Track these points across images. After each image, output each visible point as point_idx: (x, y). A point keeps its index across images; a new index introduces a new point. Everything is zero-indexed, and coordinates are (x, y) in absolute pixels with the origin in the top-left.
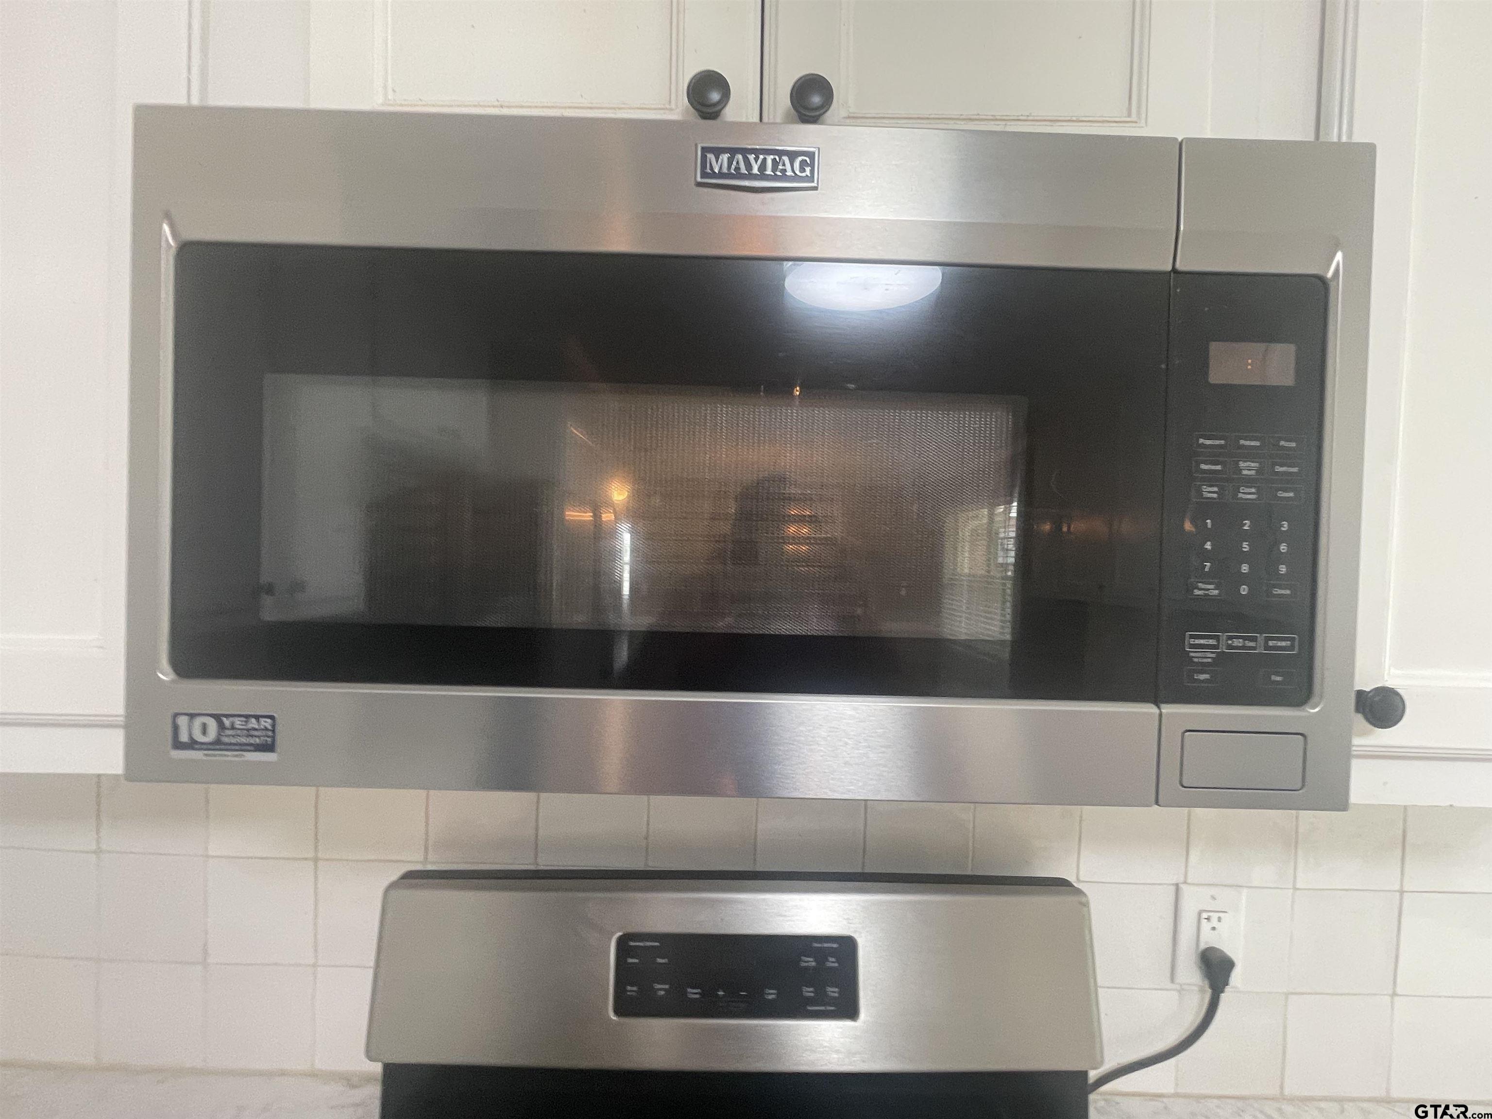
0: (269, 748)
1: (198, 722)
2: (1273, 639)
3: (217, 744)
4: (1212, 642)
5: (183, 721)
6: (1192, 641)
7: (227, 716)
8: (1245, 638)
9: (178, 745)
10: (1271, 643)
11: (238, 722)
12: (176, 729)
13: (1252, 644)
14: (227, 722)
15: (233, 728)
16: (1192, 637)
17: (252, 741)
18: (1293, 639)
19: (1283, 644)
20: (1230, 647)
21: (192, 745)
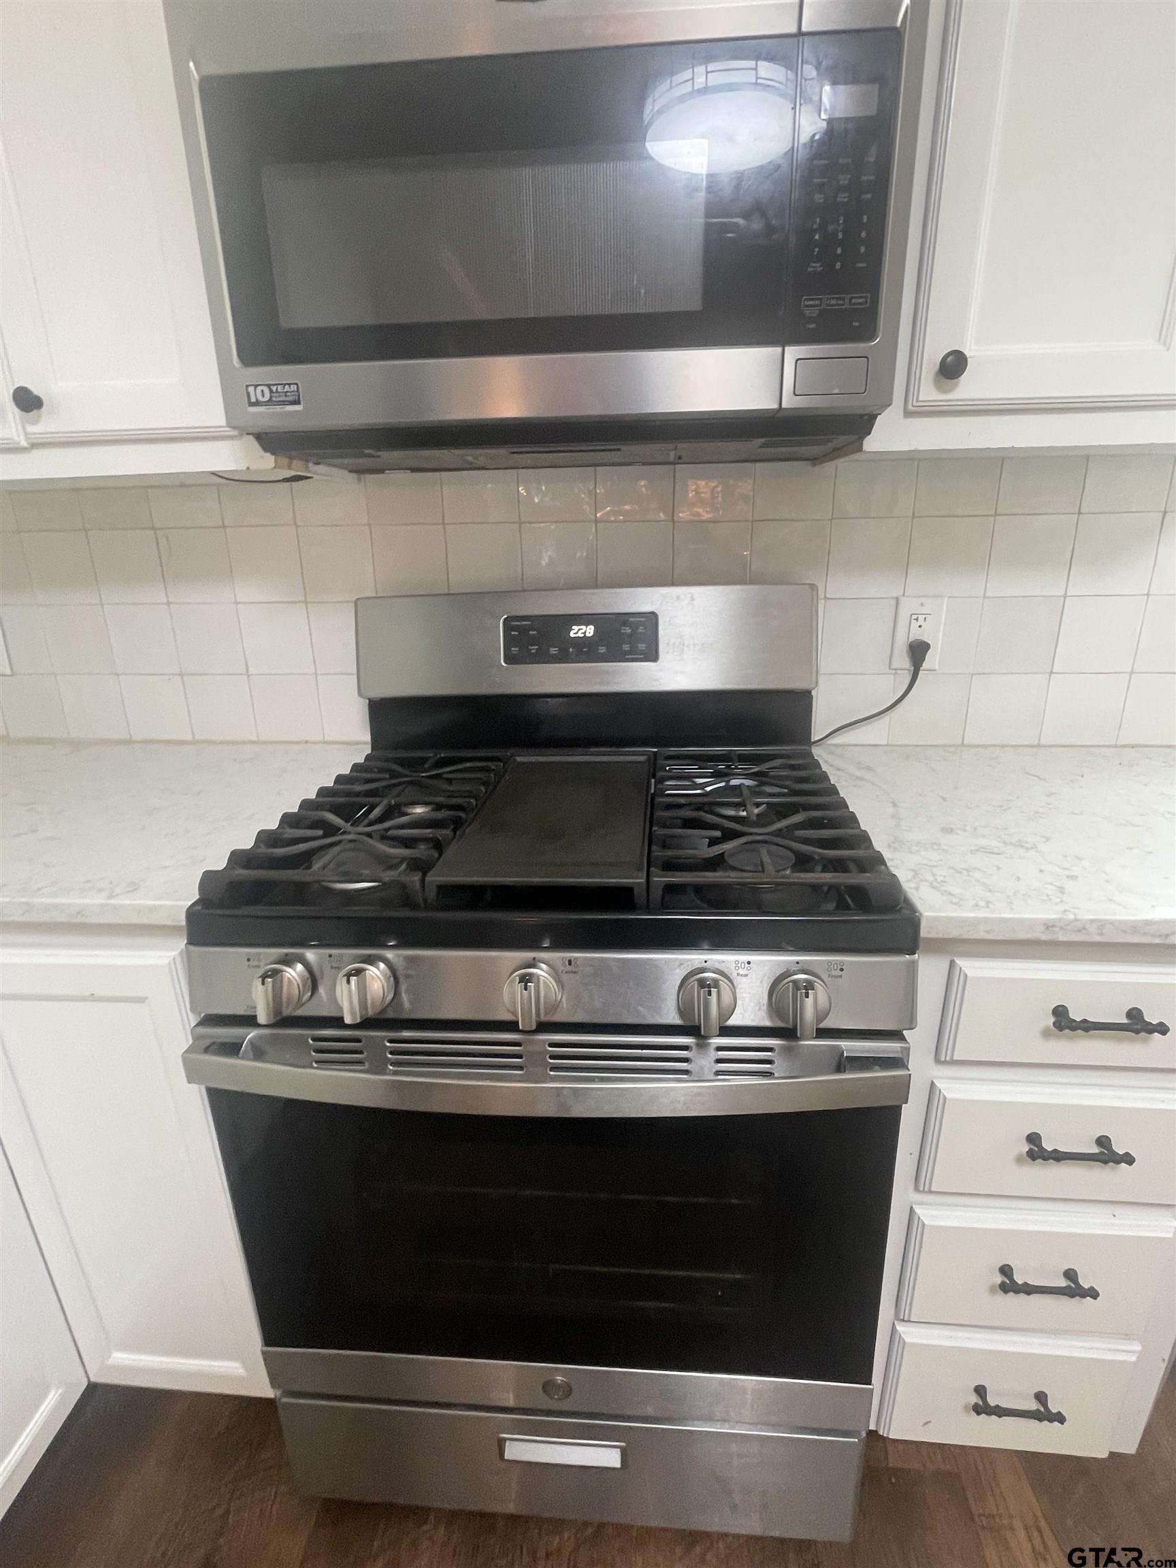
0: (297, 402)
1: (259, 388)
2: (855, 298)
3: (270, 402)
4: (817, 302)
5: (251, 389)
6: (807, 303)
7: (274, 385)
8: (837, 298)
9: (252, 404)
10: (853, 301)
11: (280, 388)
12: (248, 394)
13: (841, 302)
14: (274, 389)
15: (277, 391)
16: (805, 300)
17: (287, 399)
18: (866, 297)
19: (861, 301)
20: (829, 305)
21: (257, 403)
